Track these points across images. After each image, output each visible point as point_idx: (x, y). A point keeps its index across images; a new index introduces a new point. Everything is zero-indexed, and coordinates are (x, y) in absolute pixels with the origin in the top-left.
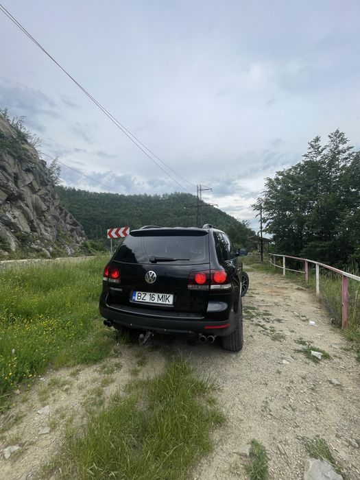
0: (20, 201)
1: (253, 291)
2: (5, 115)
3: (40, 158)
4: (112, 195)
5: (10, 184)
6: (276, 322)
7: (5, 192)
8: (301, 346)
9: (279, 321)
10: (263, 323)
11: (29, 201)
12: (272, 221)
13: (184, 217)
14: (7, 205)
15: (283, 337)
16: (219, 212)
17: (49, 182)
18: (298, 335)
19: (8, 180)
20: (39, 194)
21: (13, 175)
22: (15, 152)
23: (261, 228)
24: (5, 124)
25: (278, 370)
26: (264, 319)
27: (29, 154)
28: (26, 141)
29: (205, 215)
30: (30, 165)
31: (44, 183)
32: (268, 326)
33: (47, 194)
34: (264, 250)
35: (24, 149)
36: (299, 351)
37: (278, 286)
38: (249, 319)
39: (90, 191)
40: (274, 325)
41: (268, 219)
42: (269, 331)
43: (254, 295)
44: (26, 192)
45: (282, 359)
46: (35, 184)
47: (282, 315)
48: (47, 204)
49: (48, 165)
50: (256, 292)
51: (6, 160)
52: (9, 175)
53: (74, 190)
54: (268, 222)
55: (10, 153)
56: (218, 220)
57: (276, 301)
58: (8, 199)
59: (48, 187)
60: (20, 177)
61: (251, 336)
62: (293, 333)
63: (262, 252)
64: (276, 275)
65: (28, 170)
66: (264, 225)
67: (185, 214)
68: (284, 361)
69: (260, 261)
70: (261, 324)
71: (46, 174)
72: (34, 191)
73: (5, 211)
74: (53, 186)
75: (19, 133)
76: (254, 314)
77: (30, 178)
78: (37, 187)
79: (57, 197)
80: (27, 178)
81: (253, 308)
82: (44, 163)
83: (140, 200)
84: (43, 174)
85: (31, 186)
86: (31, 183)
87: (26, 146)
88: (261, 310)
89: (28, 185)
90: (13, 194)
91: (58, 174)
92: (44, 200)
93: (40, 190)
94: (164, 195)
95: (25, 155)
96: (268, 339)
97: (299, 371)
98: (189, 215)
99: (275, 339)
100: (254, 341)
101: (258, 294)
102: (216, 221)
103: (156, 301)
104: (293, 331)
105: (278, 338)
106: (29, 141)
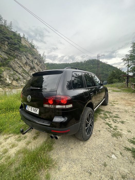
0: (34, 69)
1: (115, 102)
2: (27, 40)
3: (39, 53)
4: (65, 64)
5: (31, 64)
6: (120, 123)
7: (30, 66)
8: (132, 144)
9: (123, 122)
10: (112, 122)
11: (37, 69)
12: (134, 66)
13: (93, 69)
14: (31, 71)
15: (121, 135)
16: (109, 65)
17: (42, 61)
18: (133, 135)
19: (30, 62)
20: (39, 66)
21: (31, 60)
22: (31, 52)
23: (128, 70)
24: (28, 43)
25: (105, 163)
26: (113, 120)
27: (35, 52)
28: (34, 48)
29: (102, 67)
30: (36, 56)
31: (40, 62)
32: (113, 125)
33: (42, 66)
34: (129, 81)
35: (34, 51)
36: (128, 149)
37: (131, 100)
38: (104, 119)
39: (57, 63)
40: (118, 125)
41: (131, 65)
42: (112, 129)
43: (114, 105)
44: (36, 65)
45: (113, 153)
46: (38, 63)
47: (126, 119)
48: (42, 69)
49: (42, 55)
50: (117, 103)
51: (29, 55)
52: (30, 61)
53: (52, 64)
54: (131, 67)
55: (30, 53)
56: (108, 69)
57: (127, 109)
58: (31, 69)
59: (42, 63)
60: (33, 61)
61: (99, 131)
62: (130, 133)
63: (128, 82)
64: (133, 94)
65: (35, 58)
66: (129, 69)
67: (93, 68)
68: (113, 156)
69: (127, 87)
70: (109, 123)
71: (41, 59)
72: (38, 65)
73: (30, 73)
74: (44, 63)
75: (32, 45)
76: (108, 116)
77: (36, 61)
78: (38, 64)
79: (45, 66)
80: (35, 61)
81: (110, 113)
82: (40, 55)
83: (75, 65)
84: (40, 59)
85: (37, 64)
86: (37, 63)
87: (34, 50)
88: (114, 114)
89: (36, 63)
90: (32, 67)
91: (45, 58)
92: (41, 68)
93: (39, 64)
94: (84, 61)
95: (34, 53)
96: (110, 135)
97: (122, 169)
98: (95, 68)
99: (114, 135)
100: (100, 134)
101: (118, 104)
102: (107, 70)
103: (32, 112)
104: (130, 132)
105: (116, 135)
106: (35, 48)
